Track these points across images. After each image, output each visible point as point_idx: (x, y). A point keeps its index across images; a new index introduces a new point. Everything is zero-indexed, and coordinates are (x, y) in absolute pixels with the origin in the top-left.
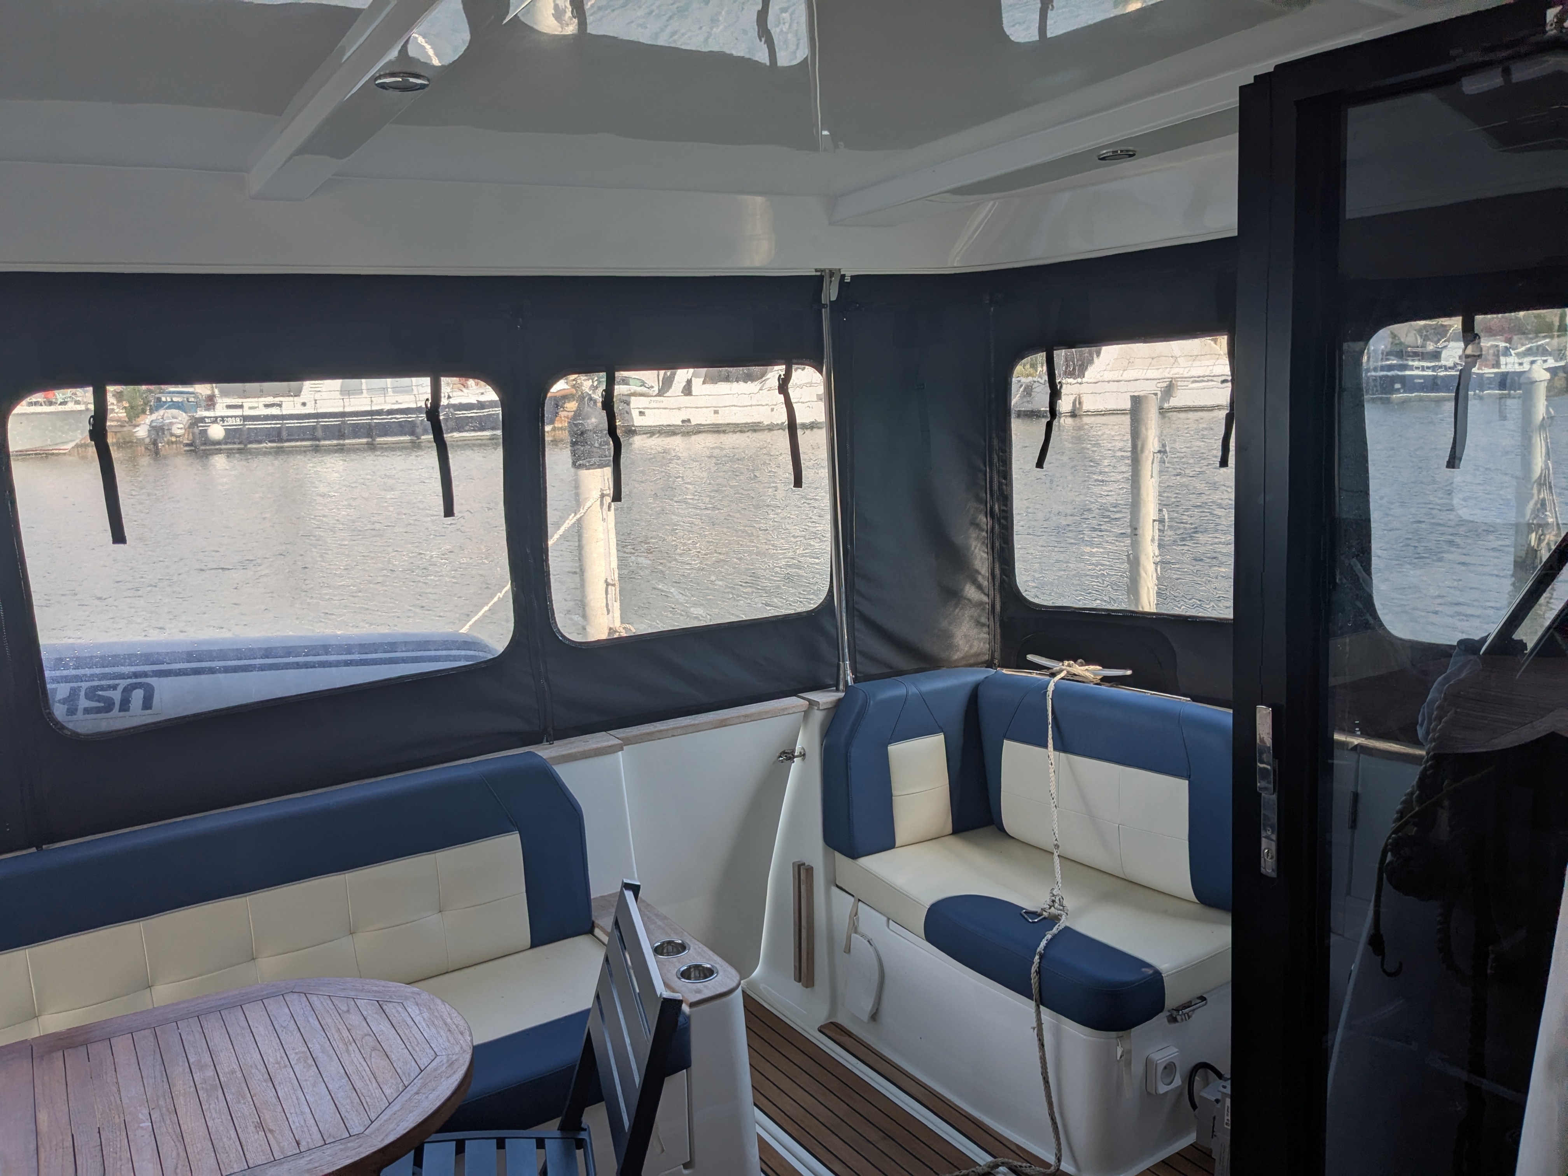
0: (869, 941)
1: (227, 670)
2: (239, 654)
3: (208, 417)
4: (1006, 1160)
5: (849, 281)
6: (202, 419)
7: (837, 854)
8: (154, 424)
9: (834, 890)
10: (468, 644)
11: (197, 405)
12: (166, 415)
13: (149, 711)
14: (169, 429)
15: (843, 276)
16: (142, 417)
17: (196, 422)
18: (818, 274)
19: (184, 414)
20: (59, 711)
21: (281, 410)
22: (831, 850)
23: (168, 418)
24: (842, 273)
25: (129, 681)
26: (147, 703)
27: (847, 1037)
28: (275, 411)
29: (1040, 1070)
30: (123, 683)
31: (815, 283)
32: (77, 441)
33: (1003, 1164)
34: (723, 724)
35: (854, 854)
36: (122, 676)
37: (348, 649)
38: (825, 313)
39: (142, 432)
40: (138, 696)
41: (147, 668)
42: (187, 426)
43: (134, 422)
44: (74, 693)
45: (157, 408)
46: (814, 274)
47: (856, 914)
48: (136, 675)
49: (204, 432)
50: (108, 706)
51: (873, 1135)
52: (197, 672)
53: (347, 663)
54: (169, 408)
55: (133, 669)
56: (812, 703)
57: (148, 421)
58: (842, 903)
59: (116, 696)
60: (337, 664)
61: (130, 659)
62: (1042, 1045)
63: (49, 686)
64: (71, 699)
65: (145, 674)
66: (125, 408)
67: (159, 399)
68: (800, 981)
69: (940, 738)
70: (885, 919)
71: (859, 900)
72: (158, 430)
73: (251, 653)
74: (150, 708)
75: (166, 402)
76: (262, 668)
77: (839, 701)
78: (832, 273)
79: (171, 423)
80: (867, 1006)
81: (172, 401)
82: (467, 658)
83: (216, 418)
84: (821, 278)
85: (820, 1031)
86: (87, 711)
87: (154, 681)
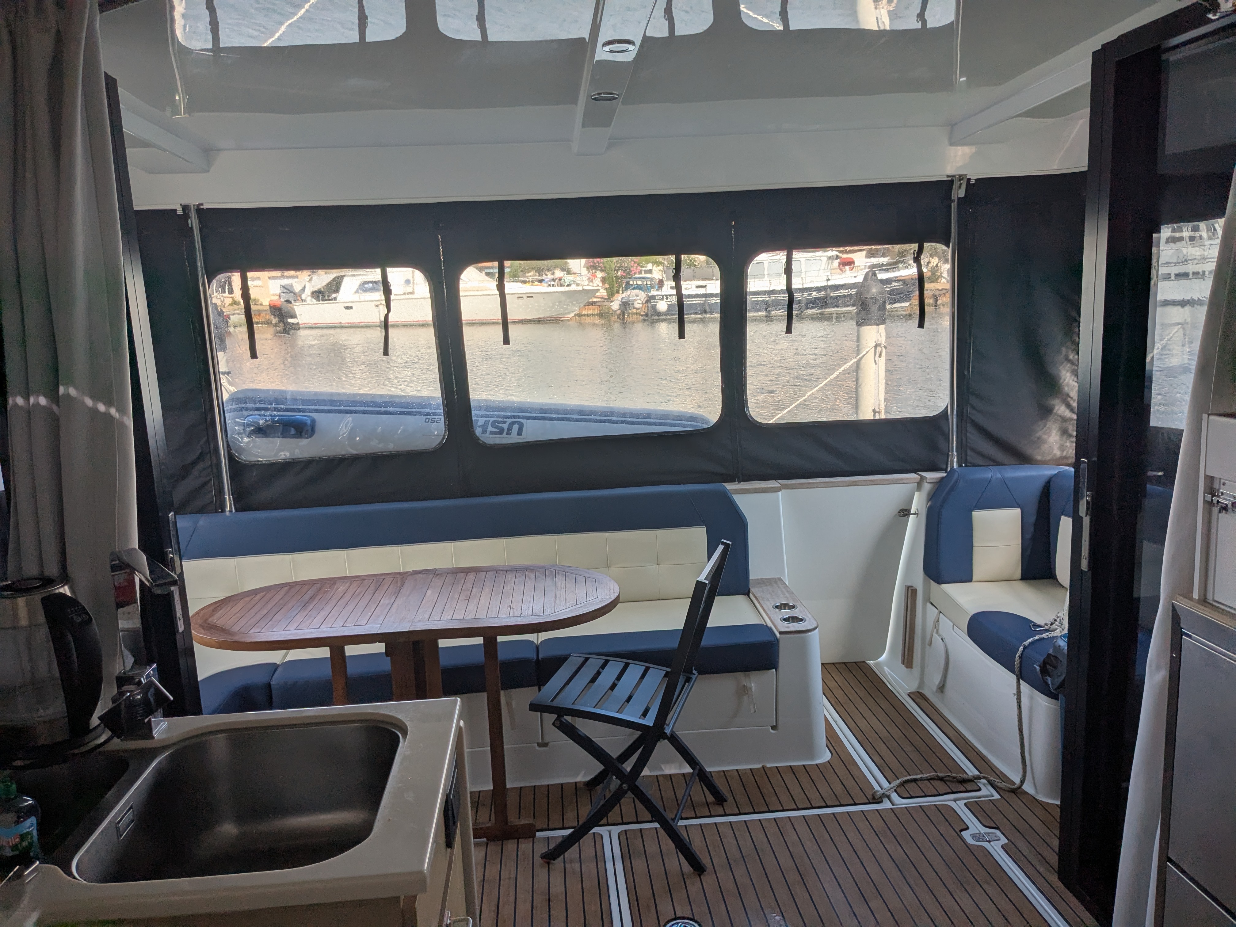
0: (942, 639)
1: (559, 419)
2: (566, 412)
3: (657, 296)
4: (986, 776)
5: (973, 182)
6: (653, 297)
7: (932, 581)
8: (624, 300)
9: (929, 605)
10: (693, 418)
11: (652, 287)
12: (632, 293)
13: (520, 437)
14: (632, 304)
15: (969, 180)
16: (616, 295)
17: (651, 298)
18: (950, 179)
19: (643, 293)
20: (478, 431)
21: (706, 290)
22: (929, 579)
23: (633, 296)
24: (968, 177)
25: (513, 420)
26: (520, 433)
27: (924, 701)
28: (702, 291)
29: (1017, 723)
30: (509, 421)
31: (946, 185)
32: (576, 312)
33: (984, 778)
34: (855, 484)
35: (939, 581)
36: (508, 417)
37: (624, 415)
38: (954, 206)
39: (615, 305)
40: (516, 427)
41: (520, 414)
42: (644, 302)
43: (612, 299)
44: (486, 423)
45: (626, 289)
46: (946, 179)
47: (938, 621)
48: (514, 417)
49: (654, 307)
50: (501, 432)
51: (909, 748)
52: (544, 419)
53: (622, 422)
54: (634, 289)
55: (513, 414)
56: (922, 477)
57: (620, 298)
58: (932, 612)
59: (505, 426)
60: (617, 422)
61: (512, 409)
62: (1019, 707)
63: (473, 419)
64: (484, 427)
65: (519, 417)
66: (606, 288)
67: (628, 283)
68: (903, 664)
69: (1017, 512)
70: (952, 624)
71: (940, 612)
72: (625, 305)
73: (572, 412)
74: (521, 435)
75: (632, 285)
76: (577, 420)
77: (943, 478)
78: (961, 178)
79: (635, 300)
80: (937, 680)
81: (637, 284)
82: (691, 426)
83: (663, 296)
84: (952, 181)
85: (909, 695)
86: (492, 433)
87: (524, 421)
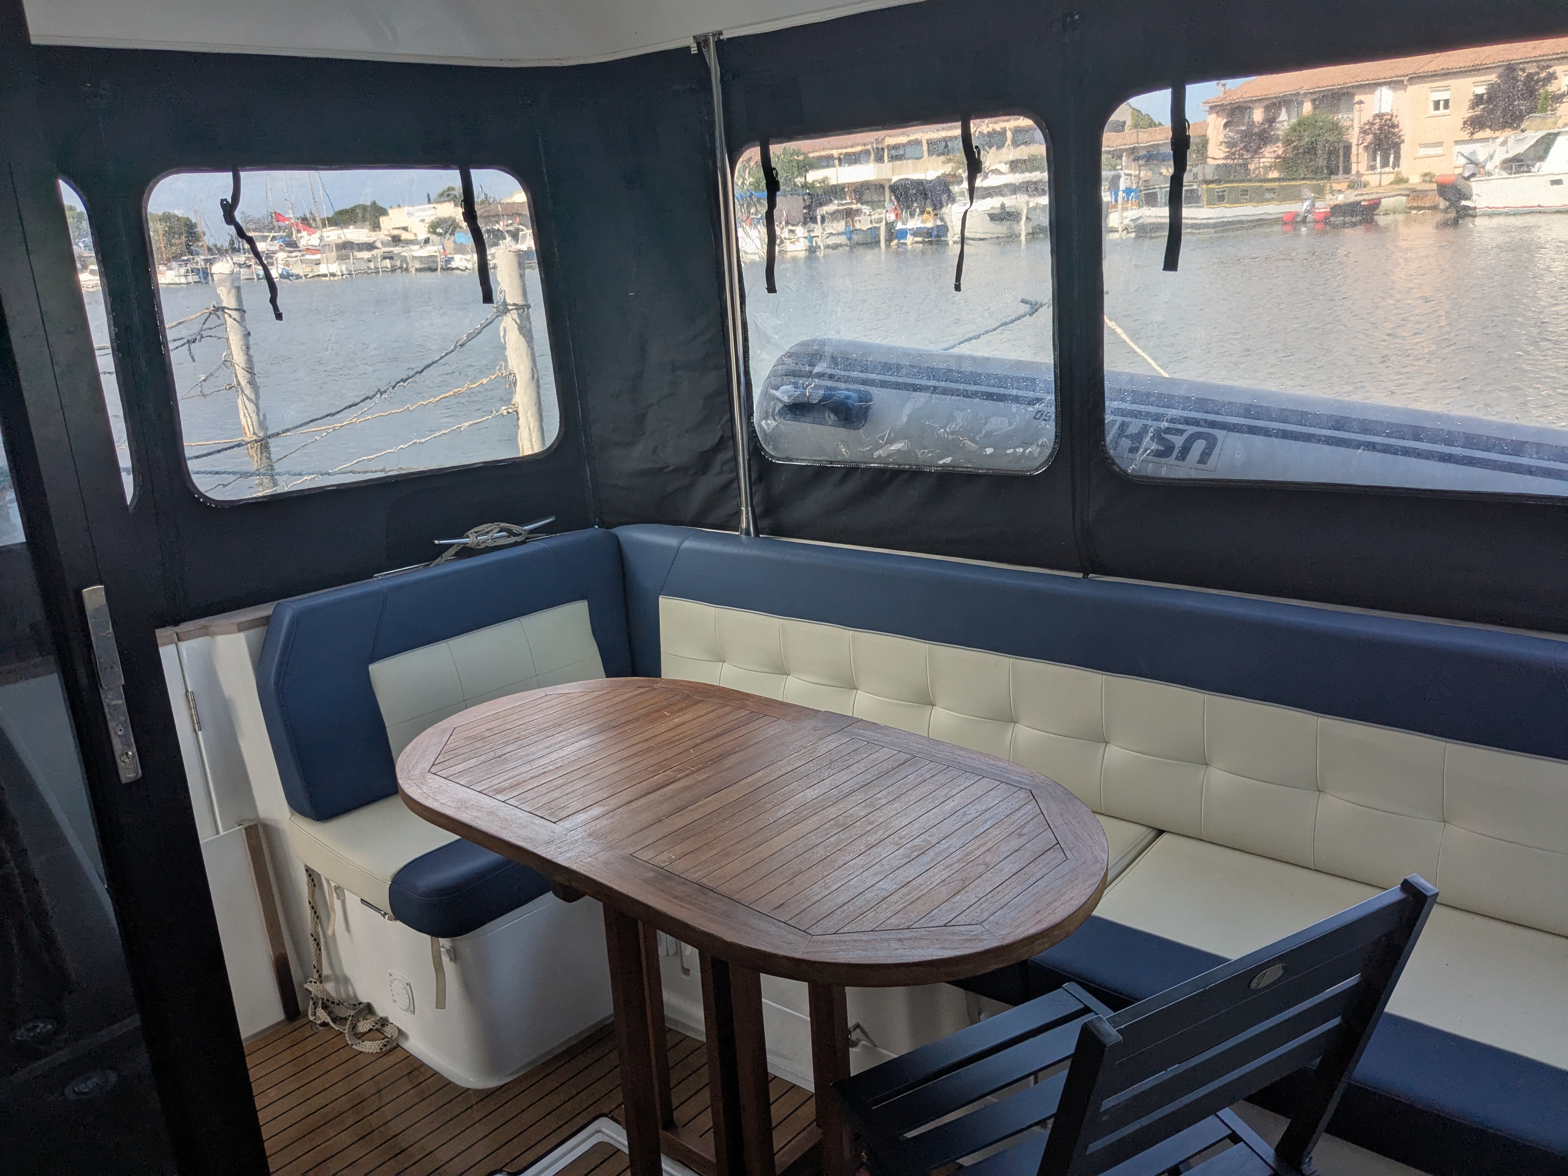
13: (1201, 466)
26: (1202, 458)
30: (1192, 429)
40: (1200, 445)
44: (1144, 430)
48: (1192, 421)
50: (1166, 451)
59: (1178, 441)
74: (1203, 463)
87: (1219, 433)
